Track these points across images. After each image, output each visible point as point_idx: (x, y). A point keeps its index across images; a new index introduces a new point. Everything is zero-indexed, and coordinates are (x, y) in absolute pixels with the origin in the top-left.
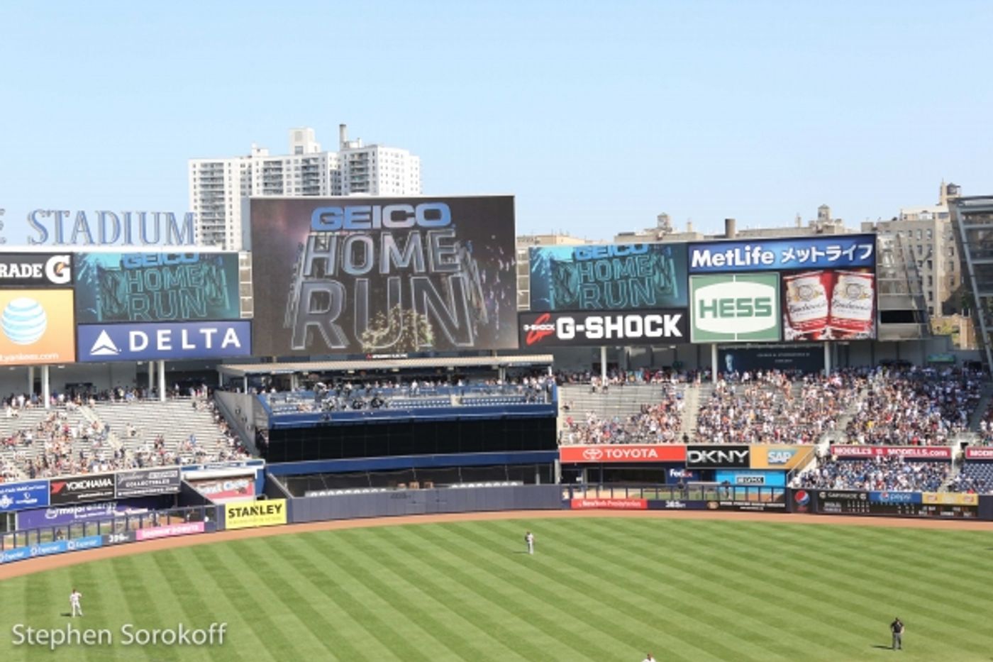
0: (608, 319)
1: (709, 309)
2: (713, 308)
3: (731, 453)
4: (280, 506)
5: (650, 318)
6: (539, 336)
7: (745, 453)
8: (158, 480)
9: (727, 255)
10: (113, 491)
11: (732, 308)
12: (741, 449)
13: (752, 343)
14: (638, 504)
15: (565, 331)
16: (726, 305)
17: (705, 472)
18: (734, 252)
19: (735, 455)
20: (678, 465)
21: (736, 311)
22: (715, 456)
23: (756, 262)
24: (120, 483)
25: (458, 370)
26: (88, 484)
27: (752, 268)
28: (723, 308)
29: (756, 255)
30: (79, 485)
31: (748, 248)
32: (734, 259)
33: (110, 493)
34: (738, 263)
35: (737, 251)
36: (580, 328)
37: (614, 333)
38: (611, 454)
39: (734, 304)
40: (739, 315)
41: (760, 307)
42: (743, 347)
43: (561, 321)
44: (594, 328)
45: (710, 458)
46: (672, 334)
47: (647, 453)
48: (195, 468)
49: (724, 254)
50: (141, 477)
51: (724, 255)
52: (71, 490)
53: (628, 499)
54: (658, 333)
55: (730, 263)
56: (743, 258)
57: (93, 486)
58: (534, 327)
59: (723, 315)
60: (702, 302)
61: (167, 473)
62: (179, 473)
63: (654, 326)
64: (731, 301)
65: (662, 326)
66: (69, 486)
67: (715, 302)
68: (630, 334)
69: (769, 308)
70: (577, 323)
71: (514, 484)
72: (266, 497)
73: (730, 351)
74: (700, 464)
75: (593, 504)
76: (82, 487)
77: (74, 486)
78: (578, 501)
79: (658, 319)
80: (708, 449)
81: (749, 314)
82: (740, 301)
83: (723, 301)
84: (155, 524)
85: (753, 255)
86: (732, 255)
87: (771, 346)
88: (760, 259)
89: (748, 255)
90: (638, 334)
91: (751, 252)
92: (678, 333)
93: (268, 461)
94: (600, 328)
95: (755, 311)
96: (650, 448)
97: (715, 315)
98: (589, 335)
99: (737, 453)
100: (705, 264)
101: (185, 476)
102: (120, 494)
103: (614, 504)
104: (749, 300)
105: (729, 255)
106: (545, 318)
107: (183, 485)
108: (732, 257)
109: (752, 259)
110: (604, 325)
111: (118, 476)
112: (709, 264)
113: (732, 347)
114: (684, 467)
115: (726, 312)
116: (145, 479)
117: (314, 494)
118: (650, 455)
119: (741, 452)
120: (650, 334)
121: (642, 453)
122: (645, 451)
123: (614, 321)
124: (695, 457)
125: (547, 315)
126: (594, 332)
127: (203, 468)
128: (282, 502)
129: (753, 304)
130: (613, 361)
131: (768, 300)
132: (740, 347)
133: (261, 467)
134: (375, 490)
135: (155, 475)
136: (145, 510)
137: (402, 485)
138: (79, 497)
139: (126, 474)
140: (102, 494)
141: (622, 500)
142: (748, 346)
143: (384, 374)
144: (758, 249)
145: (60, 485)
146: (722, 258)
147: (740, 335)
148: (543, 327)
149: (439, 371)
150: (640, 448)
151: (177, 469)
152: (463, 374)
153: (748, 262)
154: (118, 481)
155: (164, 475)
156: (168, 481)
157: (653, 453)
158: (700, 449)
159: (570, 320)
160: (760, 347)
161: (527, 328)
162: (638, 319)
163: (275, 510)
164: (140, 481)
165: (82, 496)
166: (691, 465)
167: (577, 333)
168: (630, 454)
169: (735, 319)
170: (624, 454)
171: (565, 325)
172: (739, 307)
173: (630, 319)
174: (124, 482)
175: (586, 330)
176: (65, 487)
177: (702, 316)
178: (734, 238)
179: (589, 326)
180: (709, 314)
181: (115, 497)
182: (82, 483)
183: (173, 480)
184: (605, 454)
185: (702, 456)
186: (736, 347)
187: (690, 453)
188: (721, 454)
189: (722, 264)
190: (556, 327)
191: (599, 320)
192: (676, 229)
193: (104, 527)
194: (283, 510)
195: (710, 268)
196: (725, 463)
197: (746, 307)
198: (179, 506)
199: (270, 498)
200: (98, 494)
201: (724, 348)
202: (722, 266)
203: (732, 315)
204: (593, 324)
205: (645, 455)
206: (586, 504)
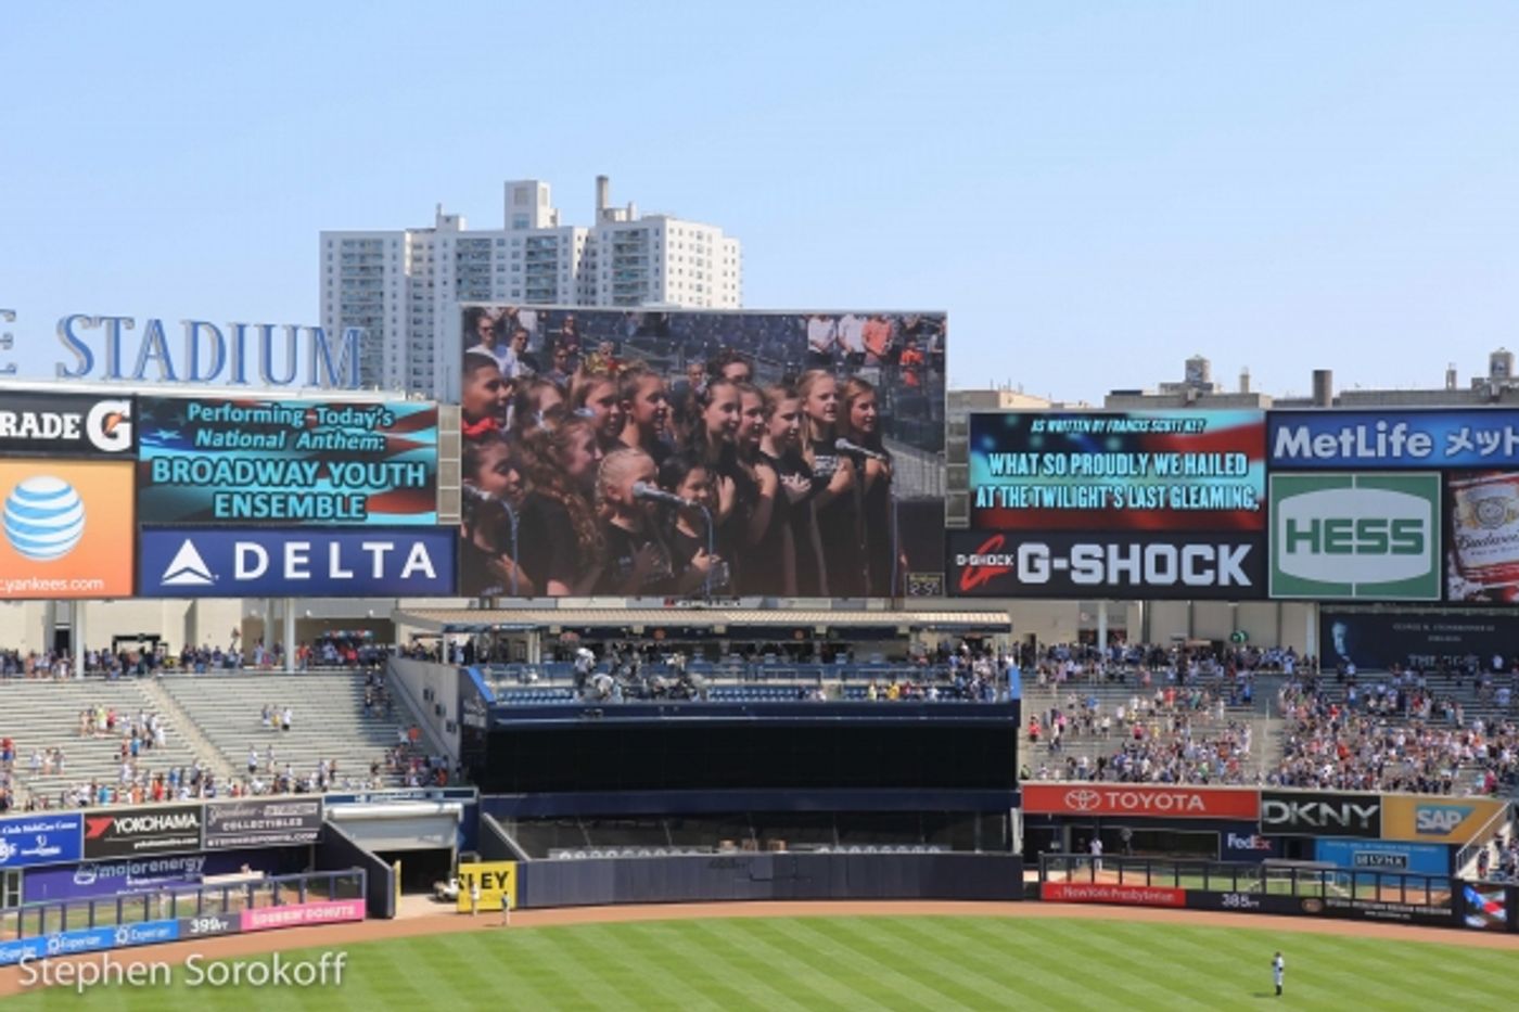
0: (1113, 549)
1: (1303, 536)
2: (1312, 536)
3: (1345, 809)
4: (506, 874)
5: (1191, 550)
6: (983, 575)
7: (1372, 809)
8: (282, 818)
9: (1341, 438)
10: (198, 837)
11: (1348, 536)
12: (1366, 802)
13: (1384, 603)
14: (1169, 898)
15: (1032, 569)
16: (1337, 530)
17: (1295, 844)
18: (1354, 433)
19: (1352, 812)
20: (1245, 829)
21: (1355, 542)
22: (1315, 813)
23: (1397, 452)
24: (210, 823)
25: (834, 634)
26: (155, 823)
27: (1390, 463)
28: (1330, 536)
29: (1397, 438)
30: (138, 824)
31: (1382, 426)
32: (1354, 446)
33: (195, 841)
34: (1362, 452)
35: (1361, 430)
36: (1060, 564)
37: (1124, 574)
38: (1117, 799)
39: (1353, 530)
40: (1361, 550)
41: (1404, 536)
42: (1367, 609)
43: (1025, 550)
44: (1087, 564)
45: (1305, 816)
46: (1232, 579)
47: (1186, 802)
48: (350, 799)
49: (1337, 435)
50: (252, 812)
51: (1336, 437)
52: (123, 834)
53: (1148, 888)
54: (1207, 578)
55: (1346, 452)
56: (1371, 444)
57: (163, 827)
58: (975, 560)
59: (1330, 549)
60: (1291, 523)
61: (298, 806)
62: (320, 810)
63: (1199, 565)
64: (1348, 523)
65: (1214, 565)
66: (120, 825)
67: (1315, 523)
68: (1153, 578)
69: (1419, 538)
70: (1054, 555)
71: (935, 850)
72: (477, 858)
73: (1342, 618)
74: (1286, 826)
75: (1083, 893)
76: (143, 828)
77: (128, 825)
78: (1055, 886)
79: (1206, 552)
80: (1302, 799)
81: (1382, 549)
82: (1363, 524)
83: (1330, 523)
84: (276, 901)
85: (1392, 438)
86: (1352, 438)
87: (1421, 611)
88: (1404, 446)
89: (1381, 438)
90: (1169, 578)
91: (1389, 432)
92: (1243, 580)
93: (482, 791)
94: (1097, 566)
95: (1391, 542)
96: (1190, 793)
97: (1315, 549)
98: (1077, 577)
99: (1357, 808)
100: (1300, 451)
101: (330, 813)
102: (211, 843)
103: (1124, 895)
104: (1382, 523)
105: (1346, 437)
106: (996, 544)
107: (326, 832)
108: (1353, 442)
109: (1389, 446)
110: (1104, 560)
111: (208, 810)
112: (1307, 453)
113: (1345, 609)
114: (1256, 832)
115: (1337, 543)
116: (261, 817)
117: (565, 855)
118: (1191, 805)
119: (1365, 808)
120: (1190, 579)
121: (1175, 801)
122: (1180, 798)
123: (1124, 554)
124: (1276, 812)
125: (1000, 538)
126: (1088, 571)
127: (363, 798)
128: (510, 867)
129: (1388, 530)
130: (1117, 627)
131: (1419, 523)
132: (1361, 609)
133: (471, 801)
134: (677, 853)
135: (278, 811)
136: (258, 875)
137: (727, 843)
138: (136, 846)
139: (224, 807)
140: (179, 842)
141: (1139, 889)
142: (1376, 610)
143: (700, 637)
144: (1402, 427)
145: (103, 824)
146: (1333, 443)
147: (1361, 588)
148: (992, 560)
149: (799, 635)
150: (1171, 791)
151: (318, 800)
152: (842, 641)
153: (1382, 452)
154: (208, 819)
155: (293, 810)
156: (300, 822)
157: (1197, 802)
158: (1287, 798)
159: (1042, 549)
160: (1399, 611)
161: (961, 560)
162: (1169, 550)
163: (495, 882)
164: (249, 819)
165: (143, 844)
166: (1267, 827)
167: (1054, 573)
168: (1152, 802)
169: (1354, 557)
170: (1141, 803)
171: (1032, 558)
172: (1362, 535)
173: (1153, 550)
174: (220, 821)
175: (1071, 568)
176: (112, 826)
177: (1291, 549)
178: (1329, 407)
179: (1076, 561)
180: (1303, 546)
181: (203, 849)
182: (143, 820)
183: (309, 821)
184: (1106, 800)
185: (1288, 812)
186: (1352, 610)
187: (1267, 805)
188: (1325, 809)
189: (1330, 454)
190: (1015, 560)
191: (1096, 550)
192: (1219, 386)
193: (182, 903)
194: (511, 882)
195: (1308, 460)
196: (1333, 828)
197: (1374, 536)
198: (317, 869)
199: (485, 859)
200: (172, 842)
201: (1330, 609)
202: (1331, 458)
203: (1348, 549)
204: (1085, 557)
205: (1180, 805)
206: (1070, 892)
